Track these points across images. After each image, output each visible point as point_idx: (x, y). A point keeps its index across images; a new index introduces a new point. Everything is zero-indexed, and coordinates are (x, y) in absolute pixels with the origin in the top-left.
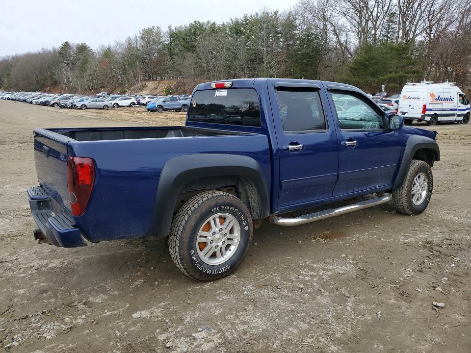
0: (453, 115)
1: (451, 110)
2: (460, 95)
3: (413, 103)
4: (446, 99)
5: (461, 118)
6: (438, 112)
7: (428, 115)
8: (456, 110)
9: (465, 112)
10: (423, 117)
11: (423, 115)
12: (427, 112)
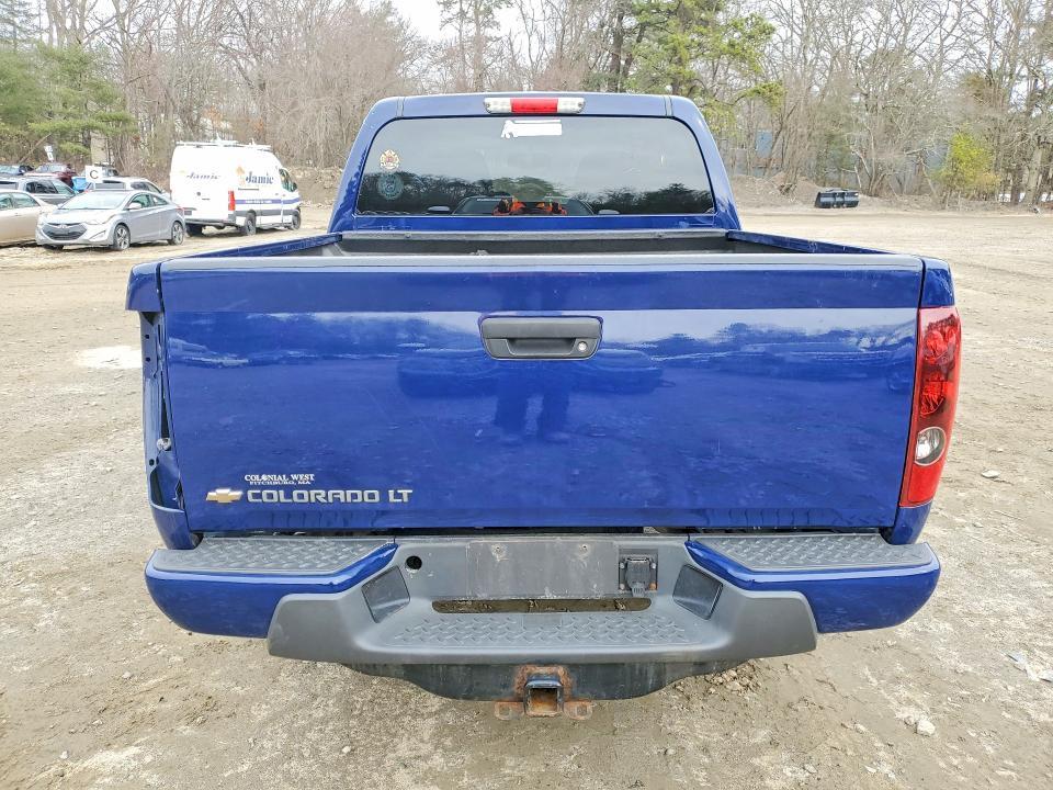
0: (277, 213)
1: (274, 201)
2: (281, 171)
3: (206, 187)
4: (262, 180)
5: (289, 219)
6: (256, 208)
7: (240, 214)
8: (278, 201)
9: (293, 207)
10: (233, 217)
11: (232, 212)
12: (239, 207)
